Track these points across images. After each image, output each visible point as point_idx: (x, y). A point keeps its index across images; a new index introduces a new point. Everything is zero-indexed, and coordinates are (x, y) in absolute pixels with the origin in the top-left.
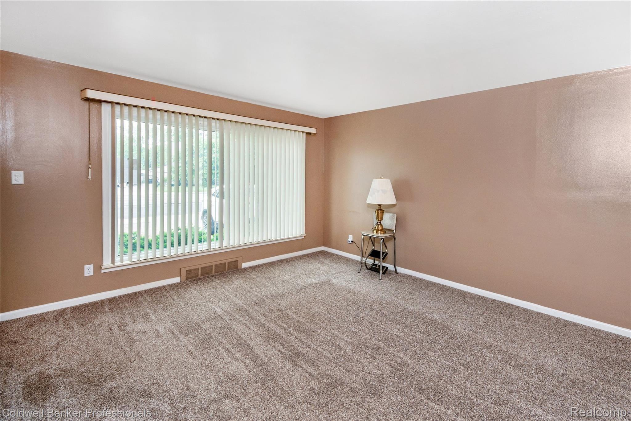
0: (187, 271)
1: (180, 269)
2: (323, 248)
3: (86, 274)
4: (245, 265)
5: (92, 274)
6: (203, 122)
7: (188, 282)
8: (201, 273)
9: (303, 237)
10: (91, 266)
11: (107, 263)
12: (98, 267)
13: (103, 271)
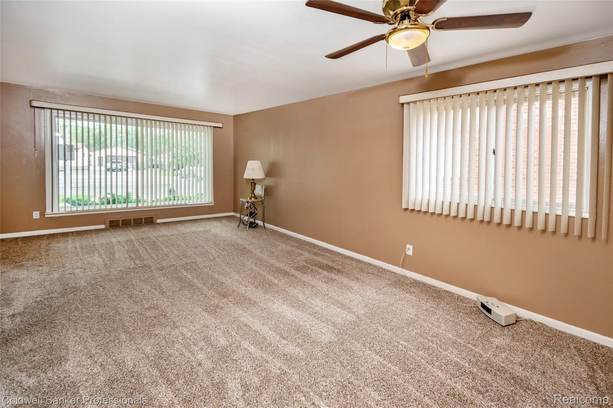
0: (110, 221)
1: (105, 219)
2: (232, 214)
3: (34, 217)
4: (159, 221)
5: (38, 217)
6: (132, 121)
7: (110, 228)
8: (122, 223)
9: (214, 204)
10: (38, 212)
11: (48, 211)
12: (43, 214)
13: (46, 216)
